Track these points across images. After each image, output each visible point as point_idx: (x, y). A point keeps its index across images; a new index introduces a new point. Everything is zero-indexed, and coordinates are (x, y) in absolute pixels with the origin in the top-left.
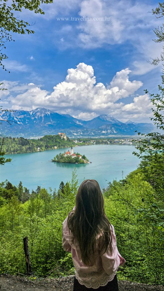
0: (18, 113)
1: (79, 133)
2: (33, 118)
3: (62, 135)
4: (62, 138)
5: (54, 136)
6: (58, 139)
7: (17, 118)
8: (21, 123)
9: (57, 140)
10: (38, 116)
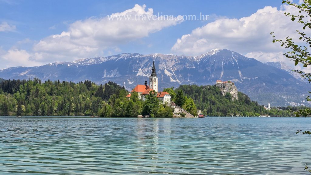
0: (174, 61)
1: (304, 102)
2: (201, 71)
3: (224, 87)
4: (224, 94)
5: (203, 87)
6: (214, 94)
7: (170, 71)
8: (177, 80)
9: (208, 97)
10: (213, 66)
